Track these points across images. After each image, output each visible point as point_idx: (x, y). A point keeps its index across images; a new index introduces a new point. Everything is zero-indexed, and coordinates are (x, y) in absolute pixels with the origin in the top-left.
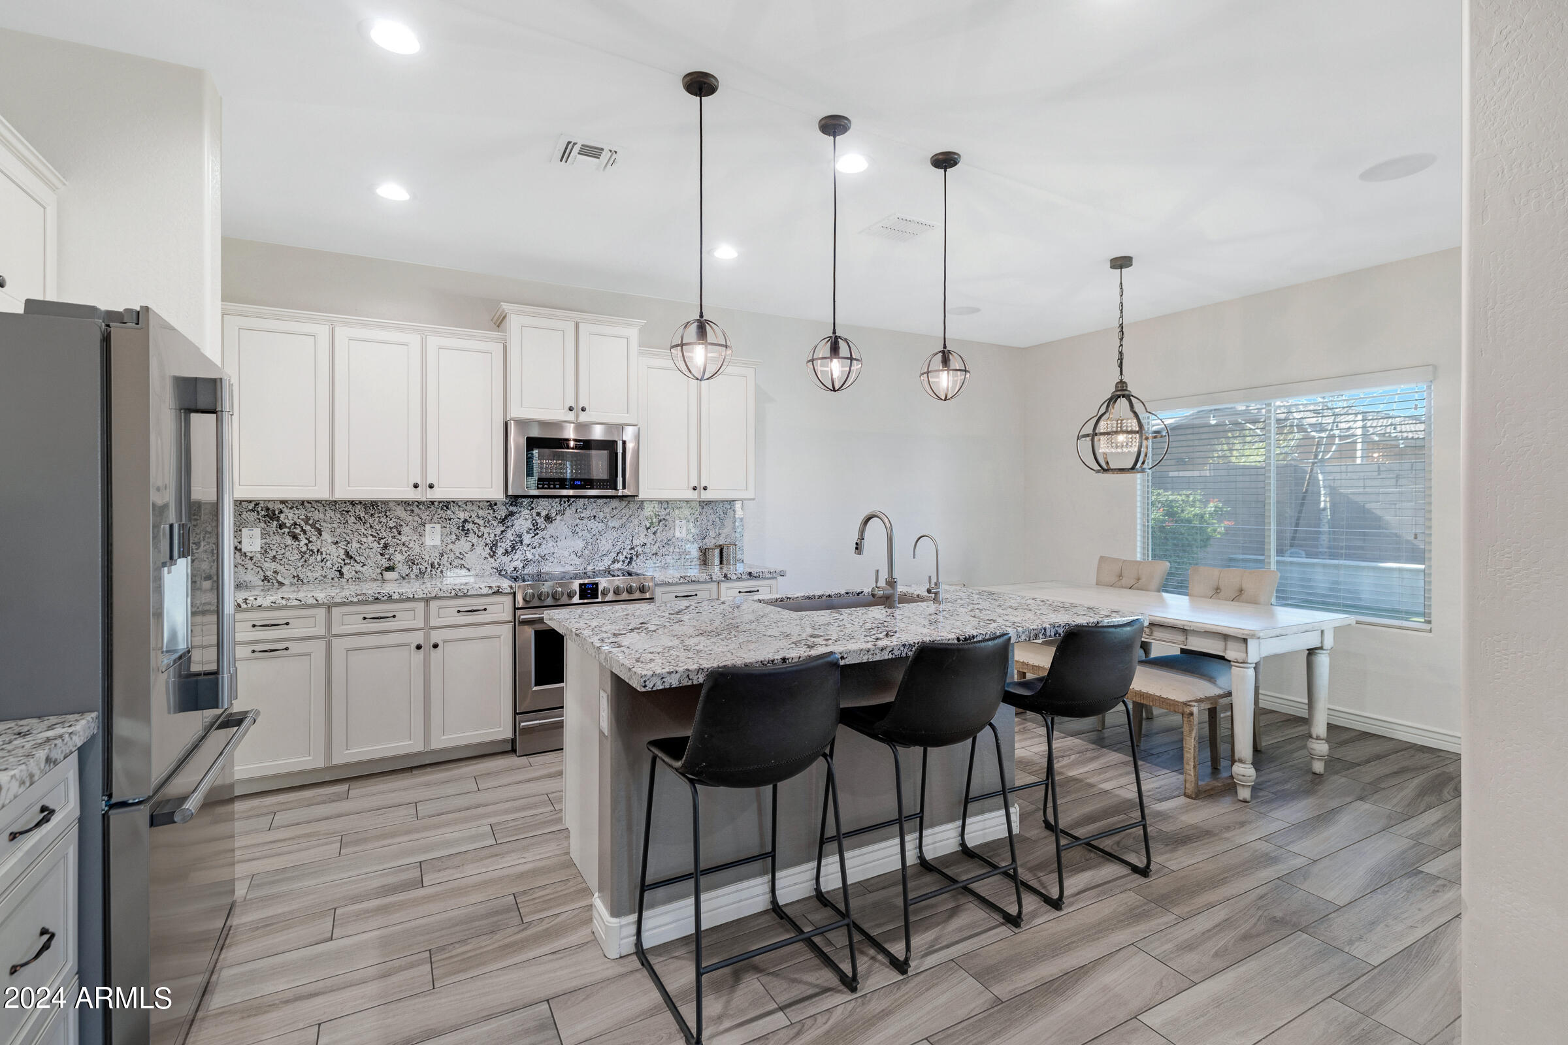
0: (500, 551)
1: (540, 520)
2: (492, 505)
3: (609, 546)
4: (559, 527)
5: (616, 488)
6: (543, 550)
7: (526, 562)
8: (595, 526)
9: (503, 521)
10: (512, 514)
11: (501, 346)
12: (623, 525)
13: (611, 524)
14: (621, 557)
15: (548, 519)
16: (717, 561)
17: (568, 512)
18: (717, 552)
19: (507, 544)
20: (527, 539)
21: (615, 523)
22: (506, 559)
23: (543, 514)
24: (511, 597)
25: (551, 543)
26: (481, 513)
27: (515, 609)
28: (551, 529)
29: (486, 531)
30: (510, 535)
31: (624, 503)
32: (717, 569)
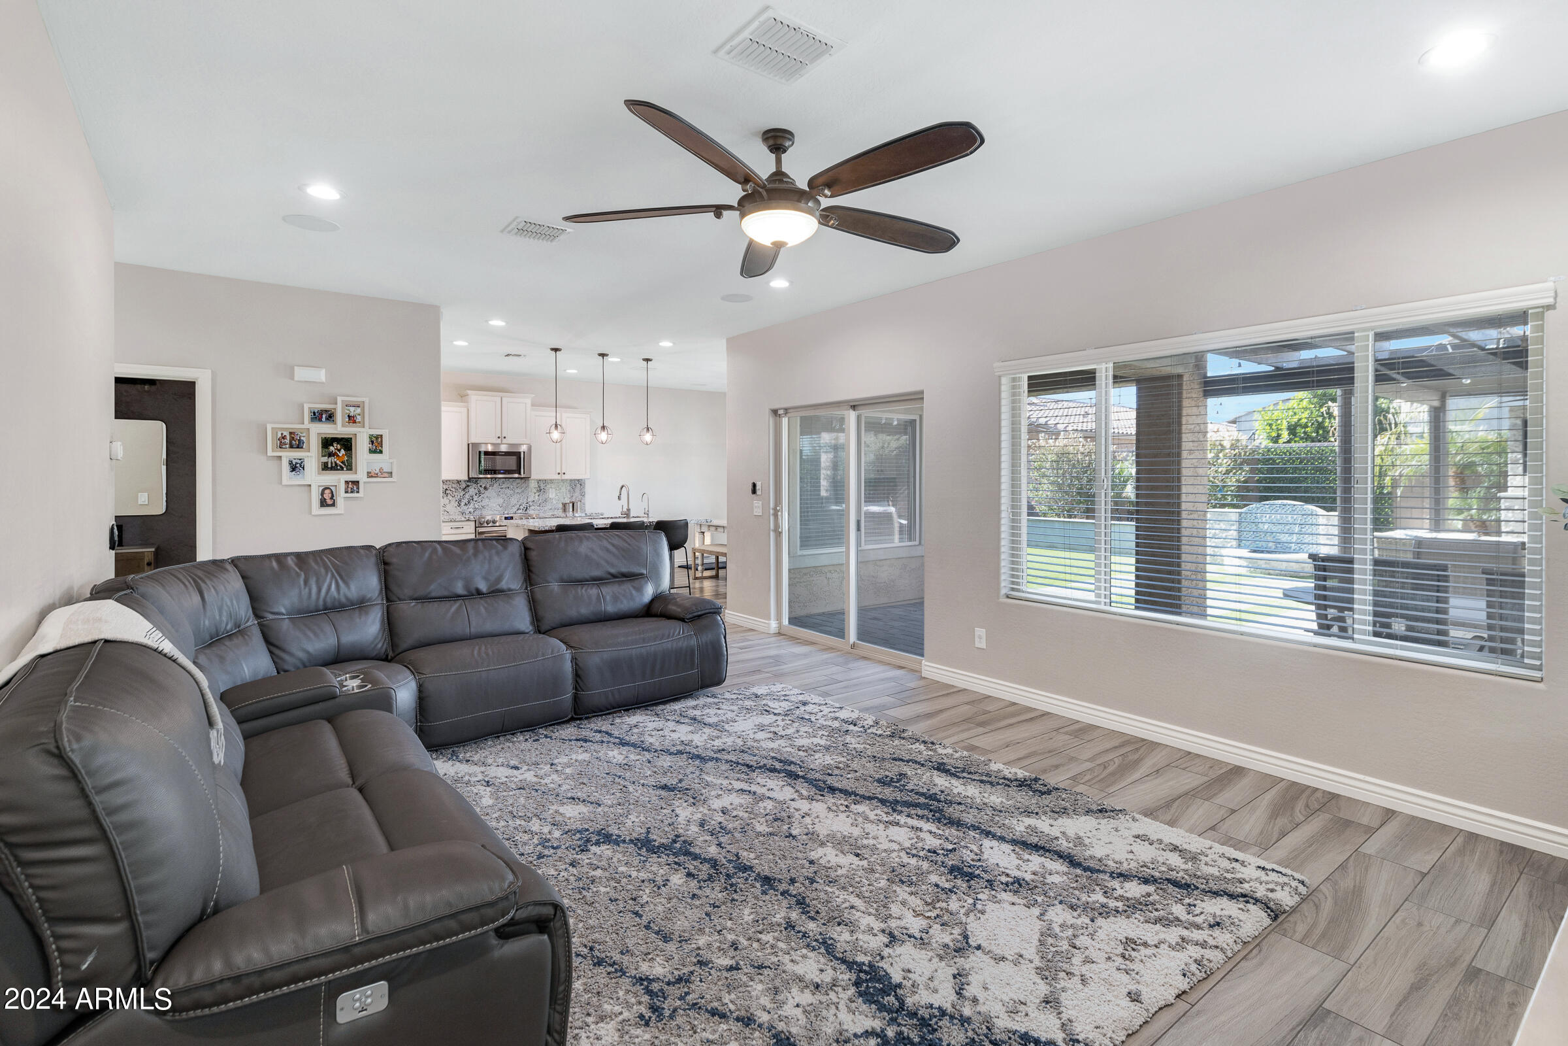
0: (463, 504)
1: (482, 489)
2: (459, 482)
3: (516, 502)
4: (491, 492)
5: (520, 474)
6: (483, 504)
7: (475, 509)
8: (509, 492)
9: (464, 490)
10: (468, 486)
11: (466, 410)
12: (523, 491)
13: (516, 491)
14: (521, 507)
15: (485, 488)
16: (571, 510)
17: (495, 485)
18: (571, 505)
19: (466, 501)
20: (475, 498)
21: (519, 490)
22: (465, 508)
23: (483, 486)
24: (474, 523)
25: (487, 500)
26: (453, 485)
27: (476, 527)
28: (487, 493)
29: (456, 494)
30: (467, 496)
31: (523, 481)
32: (571, 513)
